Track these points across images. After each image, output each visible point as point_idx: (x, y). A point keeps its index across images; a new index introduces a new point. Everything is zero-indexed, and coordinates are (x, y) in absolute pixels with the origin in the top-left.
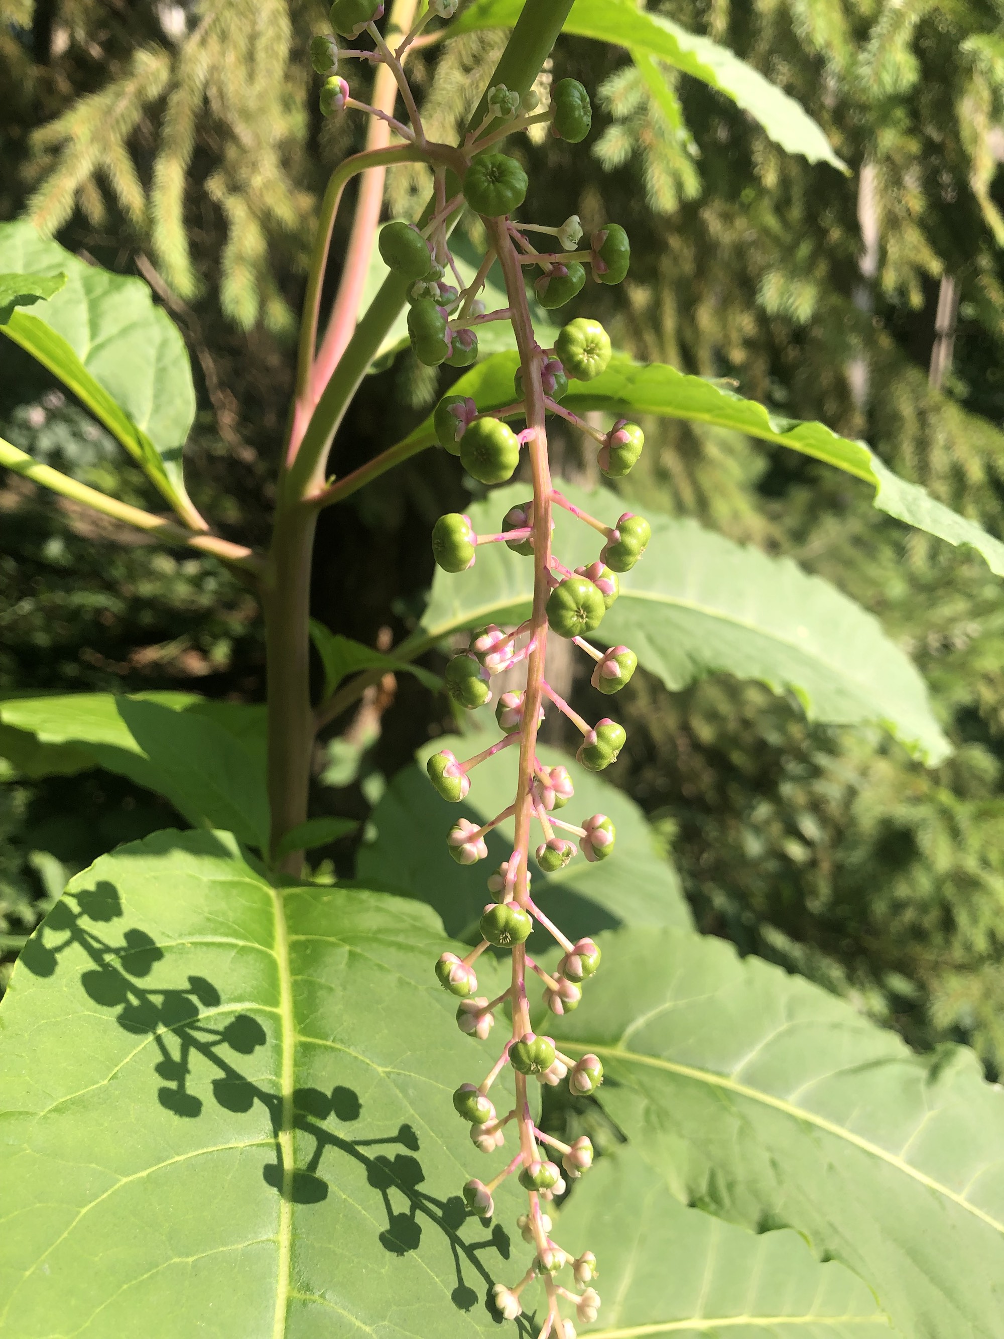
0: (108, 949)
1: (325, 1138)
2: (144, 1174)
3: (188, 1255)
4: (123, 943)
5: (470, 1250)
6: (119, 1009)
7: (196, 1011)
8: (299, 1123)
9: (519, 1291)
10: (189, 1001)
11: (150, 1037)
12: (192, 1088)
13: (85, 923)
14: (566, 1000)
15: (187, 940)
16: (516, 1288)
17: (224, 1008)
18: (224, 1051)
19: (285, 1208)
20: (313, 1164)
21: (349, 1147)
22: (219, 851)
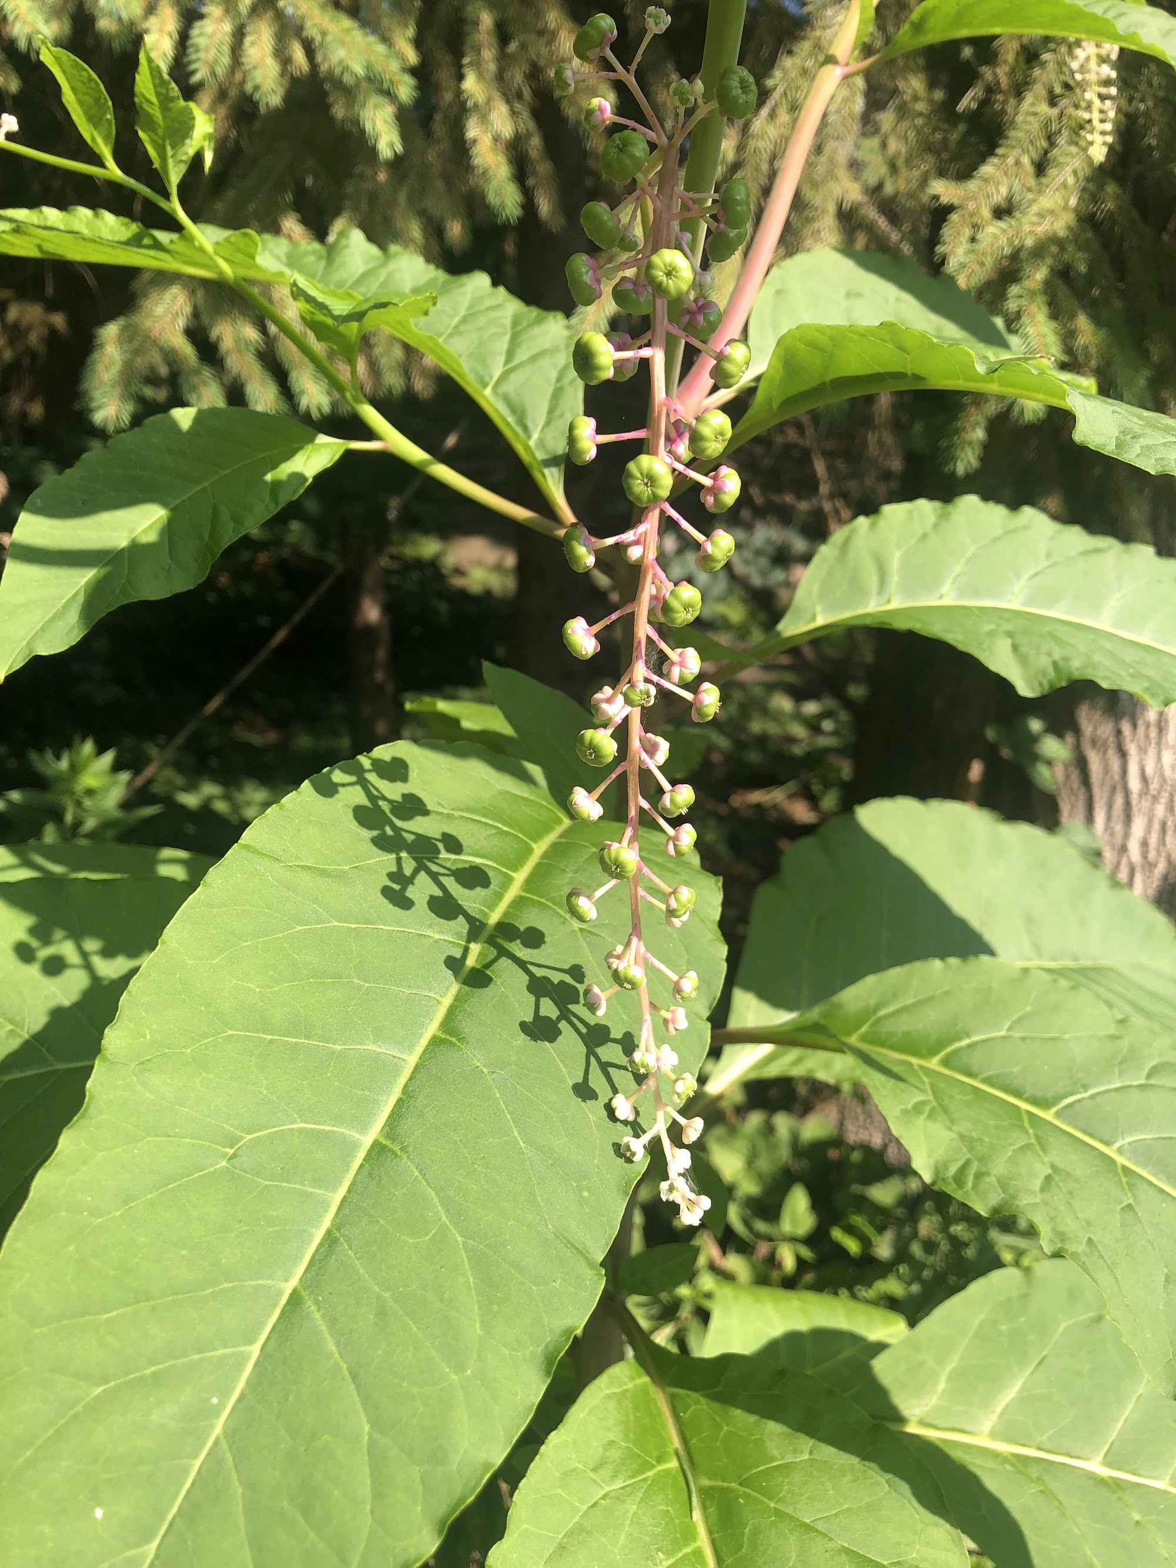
0: (384, 798)
1: (503, 953)
2: (353, 926)
3: (365, 981)
4: (399, 798)
5: (604, 1067)
6: (375, 833)
7: (438, 852)
8: (491, 941)
9: (633, 1099)
10: (436, 845)
11: (394, 856)
12: (411, 892)
13: (372, 777)
14: (677, 843)
15: (456, 814)
16: (630, 1096)
17: (463, 857)
18: (450, 883)
19: (455, 987)
20: (488, 966)
21: (522, 964)
22: (527, 778)
